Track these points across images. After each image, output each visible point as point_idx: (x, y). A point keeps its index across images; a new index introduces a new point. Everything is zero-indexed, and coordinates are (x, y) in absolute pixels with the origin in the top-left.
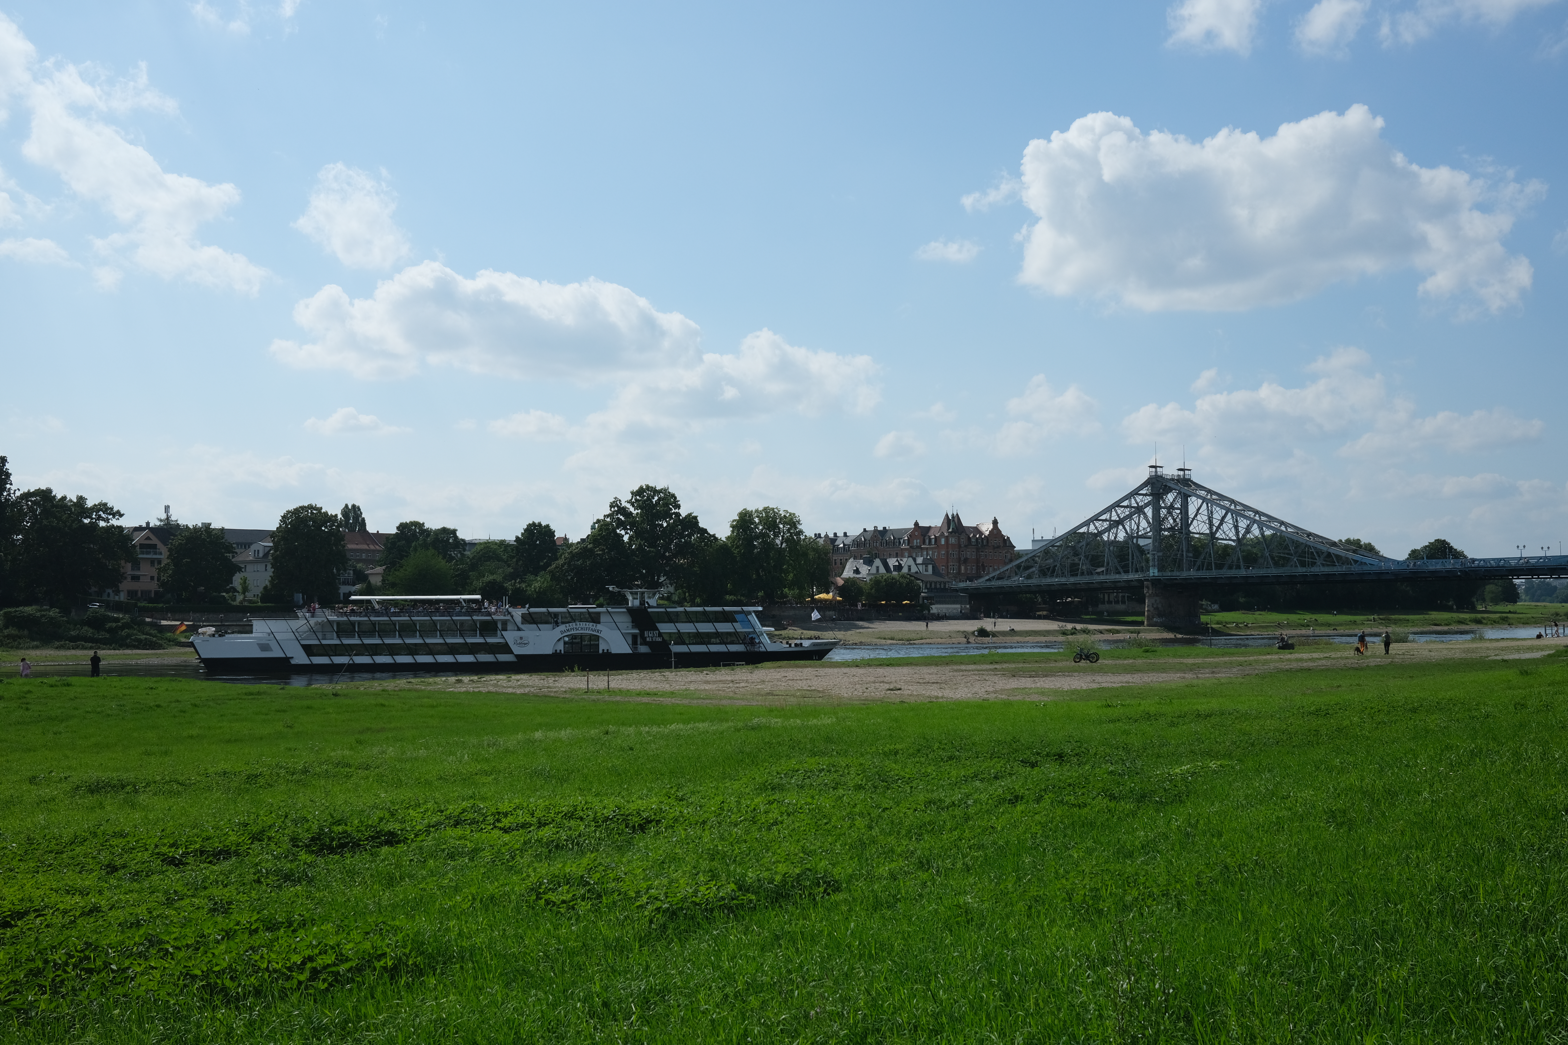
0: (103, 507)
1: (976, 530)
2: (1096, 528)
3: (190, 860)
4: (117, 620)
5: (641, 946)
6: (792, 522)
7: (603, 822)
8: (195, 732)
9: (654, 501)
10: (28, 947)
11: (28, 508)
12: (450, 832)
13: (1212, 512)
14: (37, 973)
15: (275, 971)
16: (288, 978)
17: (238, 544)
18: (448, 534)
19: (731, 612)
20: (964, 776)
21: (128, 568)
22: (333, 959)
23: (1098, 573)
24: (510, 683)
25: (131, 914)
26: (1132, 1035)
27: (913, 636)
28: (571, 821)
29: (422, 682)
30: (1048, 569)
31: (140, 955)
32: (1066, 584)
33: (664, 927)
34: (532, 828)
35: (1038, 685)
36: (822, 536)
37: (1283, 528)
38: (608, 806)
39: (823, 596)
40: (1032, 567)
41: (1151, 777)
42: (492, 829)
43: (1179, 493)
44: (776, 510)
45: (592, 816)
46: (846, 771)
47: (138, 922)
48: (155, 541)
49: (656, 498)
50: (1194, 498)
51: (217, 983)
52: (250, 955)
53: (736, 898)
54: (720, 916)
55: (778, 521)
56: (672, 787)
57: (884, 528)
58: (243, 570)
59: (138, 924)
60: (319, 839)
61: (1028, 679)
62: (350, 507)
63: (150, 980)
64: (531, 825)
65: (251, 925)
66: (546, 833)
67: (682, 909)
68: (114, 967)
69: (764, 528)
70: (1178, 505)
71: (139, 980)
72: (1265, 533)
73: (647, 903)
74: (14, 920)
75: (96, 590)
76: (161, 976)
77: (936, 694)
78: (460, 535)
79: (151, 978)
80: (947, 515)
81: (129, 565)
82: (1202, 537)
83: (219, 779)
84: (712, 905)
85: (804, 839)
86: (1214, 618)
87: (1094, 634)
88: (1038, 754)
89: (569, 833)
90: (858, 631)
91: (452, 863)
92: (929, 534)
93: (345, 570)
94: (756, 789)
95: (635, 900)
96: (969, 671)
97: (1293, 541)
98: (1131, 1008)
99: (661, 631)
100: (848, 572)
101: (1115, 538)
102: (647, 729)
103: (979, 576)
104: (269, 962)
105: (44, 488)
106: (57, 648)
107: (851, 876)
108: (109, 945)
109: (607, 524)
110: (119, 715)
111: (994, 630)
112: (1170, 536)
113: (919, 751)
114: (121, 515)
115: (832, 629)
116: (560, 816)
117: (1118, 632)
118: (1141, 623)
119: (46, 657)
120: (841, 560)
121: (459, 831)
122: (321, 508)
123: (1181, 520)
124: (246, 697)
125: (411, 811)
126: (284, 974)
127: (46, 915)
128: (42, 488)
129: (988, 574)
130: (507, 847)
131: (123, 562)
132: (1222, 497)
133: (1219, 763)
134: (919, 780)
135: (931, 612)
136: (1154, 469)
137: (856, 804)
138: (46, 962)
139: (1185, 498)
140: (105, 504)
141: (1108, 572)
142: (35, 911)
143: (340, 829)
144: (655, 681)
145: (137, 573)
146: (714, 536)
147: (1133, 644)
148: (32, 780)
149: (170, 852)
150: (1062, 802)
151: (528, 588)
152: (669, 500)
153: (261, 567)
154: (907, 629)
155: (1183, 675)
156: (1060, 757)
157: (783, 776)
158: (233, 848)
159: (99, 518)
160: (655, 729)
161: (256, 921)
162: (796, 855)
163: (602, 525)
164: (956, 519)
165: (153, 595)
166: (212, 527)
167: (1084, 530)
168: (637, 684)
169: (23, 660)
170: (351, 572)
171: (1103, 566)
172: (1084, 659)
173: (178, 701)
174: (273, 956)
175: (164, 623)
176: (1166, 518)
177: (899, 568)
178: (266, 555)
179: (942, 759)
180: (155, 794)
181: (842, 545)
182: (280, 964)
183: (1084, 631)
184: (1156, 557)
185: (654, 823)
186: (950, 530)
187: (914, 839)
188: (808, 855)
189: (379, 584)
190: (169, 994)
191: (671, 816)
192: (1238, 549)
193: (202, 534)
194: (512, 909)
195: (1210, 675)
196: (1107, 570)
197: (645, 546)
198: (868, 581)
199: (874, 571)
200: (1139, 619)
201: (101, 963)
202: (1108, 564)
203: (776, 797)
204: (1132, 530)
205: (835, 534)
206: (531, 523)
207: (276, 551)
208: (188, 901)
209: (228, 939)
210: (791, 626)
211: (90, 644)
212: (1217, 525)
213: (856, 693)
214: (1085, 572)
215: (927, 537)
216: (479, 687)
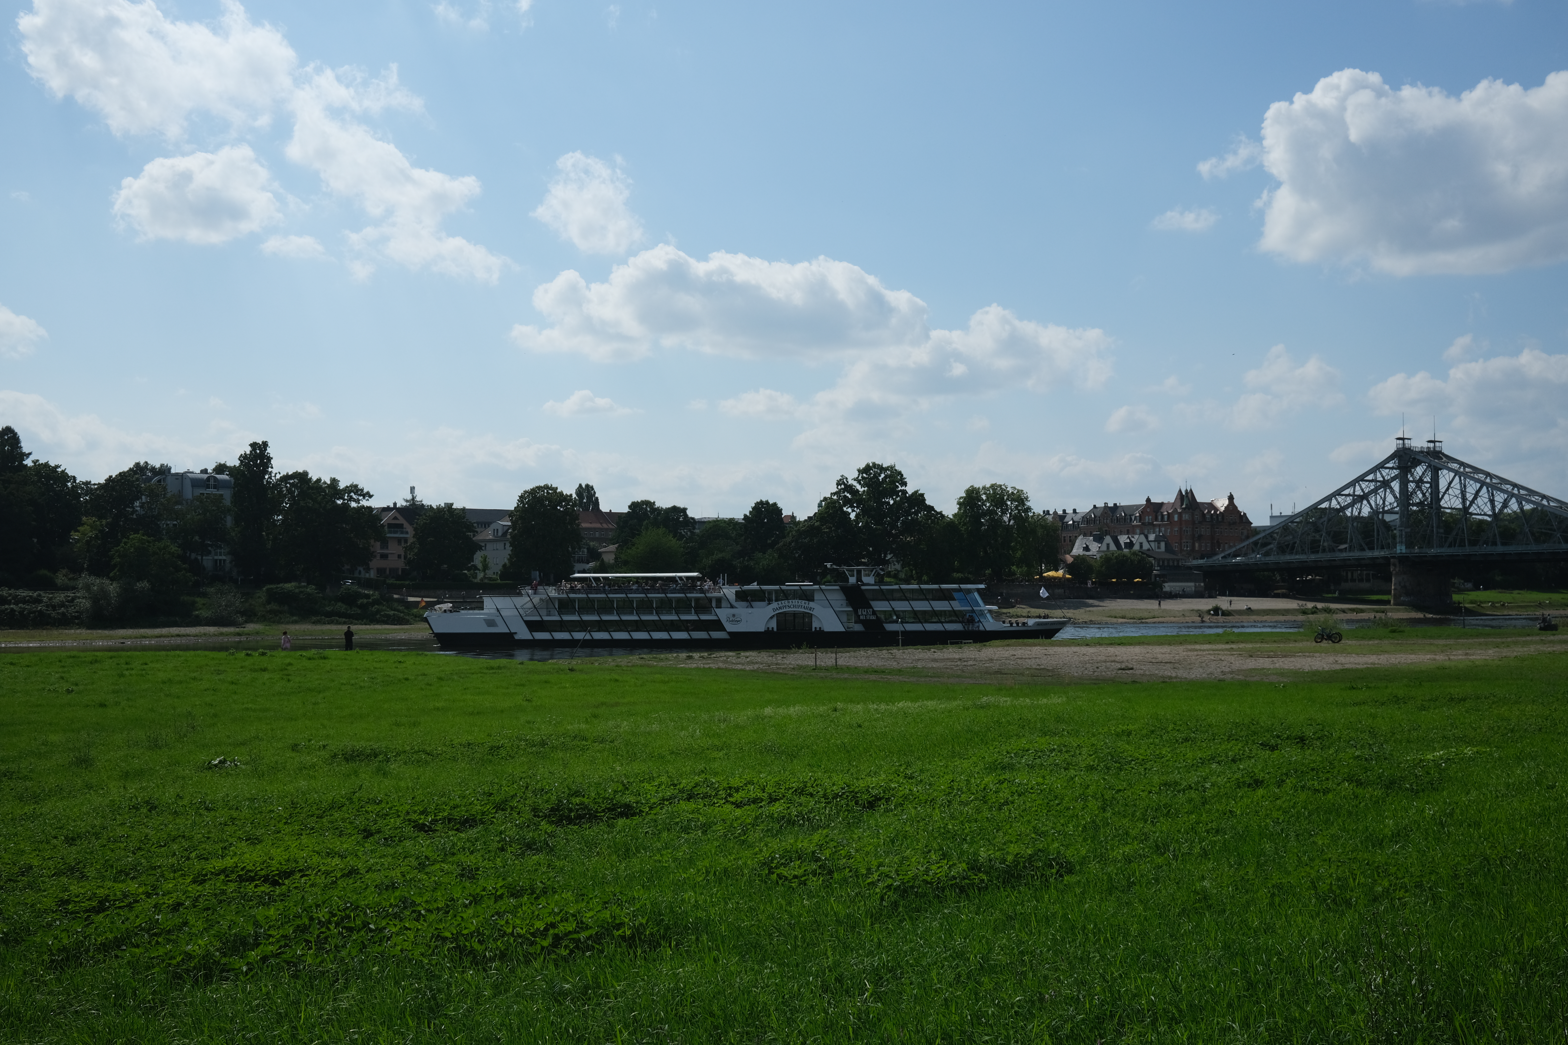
0: (354, 489)
1: (1211, 506)
2: (1339, 503)
3: (439, 827)
4: (367, 596)
5: (872, 924)
6: (1020, 499)
7: (833, 798)
8: (439, 705)
9: (880, 478)
10: (295, 906)
11: (287, 490)
12: (684, 805)
13: (1465, 486)
14: (302, 929)
15: (520, 936)
16: (532, 943)
17: (478, 523)
18: (678, 512)
19: (948, 590)
20: (1201, 759)
21: (377, 547)
22: (574, 927)
23: (1341, 551)
24: (739, 660)
25: (387, 877)
26: (1386, 1032)
27: (1146, 614)
28: (802, 797)
29: (654, 658)
30: (1287, 546)
31: (395, 916)
32: (1307, 561)
33: (895, 905)
34: (764, 803)
35: (1277, 665)
36: (1051, 513)
37: (1545, 502)
38: (837, 782)
39: (1052, 573)
40: (1270, 544)
41: (1401, 763)
42: (724, 803)
43: (1429, 466)
44: (1003, 487)
45: (822, 793)
46: (1078, 752)
47: (393, 884)
48: (401, 520)
49: (883, 476)
50: (1445, 472)
51: (466, 946)
52: (496, 919)
53: (967, 878)
54: (951, 895)
55: (1005, 498)
56: (901, 765)
57: (1115, 504)
58: (483, 548)
59: (392, 887)
60: (558, 810)
61: (1267, 659)
62: (584, 486)
63: (405, 940)
64: (762, 800)
65: (496, 891)
66: (778, 808)
67: (912, 887)
68: (372, 926)
69: (991, 505)
70: (1427, 479)
71: (394, 939)
72: (1525, 508)
73: (879, 880)
74: (282, 879)
75: (349, 567)
76: (415, 937)
77: (1169, 674)
78: (690, 513)
79: (406, 938)
80: (1180, 491)
81: (378, 544)
82: (1454, 512)
83: (464, 750)
84: (944, 884)
85: (1036, 820)
86: (1466, 598)
87: (1337, 613)
88: (1278, 737)
89: (800, 809)
90: (1088, 609)
91: (686, 836)
92: (1162, 510)
93: (580, 548)
94: (986, 769)
95: (866, 877)
96: (1204, 650)
97: (1556, 516)
98: (1384, 1003)
99: (875, 609)
100: (1078, 549)
101: (1359, 513)
102: (876, 707)
103: (1214, 554)
104: (514, 927)
105: (301, 471)
106: (314, 623)
107: (1084, 858)
108: (367, 906)
109: (835, 502)
110: (370, 687)
111: (1230, 608)
112: (1419, 511)
113: (1153, 732)
114: (371, 496)
115: (1061, 608)
116: (790, 791)
117: (1362, 611)
118: (1388, 602)
119: (304, 631)
120: (1070, 537)
121: (692, 805)
122: (557, 488)
123: (1431, 494)
124: (487, 671)
125: (646, 784)
126: (528, 939)
127: (310, 875)
128: (299, 471)
129: (1223, 551)
130: (739, 822)
131: (372, 541)
132: (1477, 470)
133: (1475, 749)
134: (1153, 762)
135: (1164, 590)
136: (1401, 442)
137: (1088, 786)
138: (311, 919)
139: (1435, 472)
140: (356, 486)
141: (1351, 549)
142: (300, 871)
143: (577, 800)
144: (883, 658)
145: (385, 551)
146: (941, 513)
147: (1379, 624)
148: (295, 748)
149: (420, 819)
150: (1303, 787)
151: (757, 566)
152: (896, 477)
153: (500, 546)
154: (1138, 607)
155: (1434, 656)
156: (1302, 740)
157: (1013, 755)
158: (479, 817)
159: (351, 499)
160: (883, 707)
161: (501, 887)
162: (1027, 835)
163: (829, 503)
164: (1190, 495)
165: (400, 573)
166: (454, 507)
167: (1325, 505)
168: (865, 661)
169: (285, 633)
170: (585, 550)
171: (1345, 543)
172: (1326, 640)
173: (424, 675)
174: (518, 922)
175: (411, 599)
176: (1414, 492)
177: (1130, 545)
178: (505, 534)
179: (1177, 741)
180: (405, 763)
181: (1071, 522)
182: (524, 930)
183: (1328, 611)
184: (1404, 533)
185: (883, 801)
186: (1184, 506)
187: (1149, 822)
188: (1040, 835)
189: (612, 562)
190: (422, 955)
191: (901, 794)
192: (1494, 525)
193: (444, 514)
194: (745, 883)
195: (1463, 657)
196: (1350, 547)
197: (872, 524)
198: (1098, 559)
199: (1104, 548)
200: (1385, 597)
201: (360, 922)
202: (1351, 540)
203: (1007, 776)
204: (1377, 505)
205: (1064, 511)
206: (759, 501)
207: (514, 530)
208: (437, 866)
209: (475, 903)
210: (1019, 604)
211: (344, 620)
212: (1470, 499)
213: (1086, 672)
214: (1327, 549)
215: (1159, 513)
216: (709, 664)
